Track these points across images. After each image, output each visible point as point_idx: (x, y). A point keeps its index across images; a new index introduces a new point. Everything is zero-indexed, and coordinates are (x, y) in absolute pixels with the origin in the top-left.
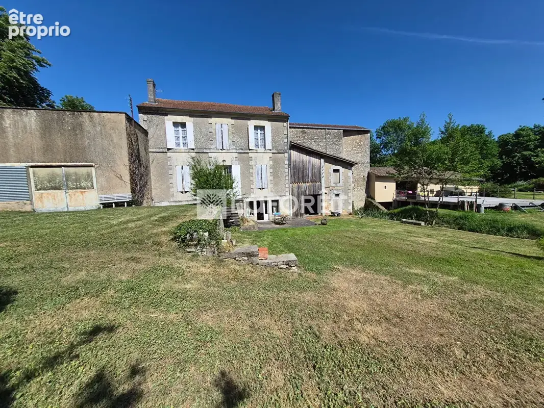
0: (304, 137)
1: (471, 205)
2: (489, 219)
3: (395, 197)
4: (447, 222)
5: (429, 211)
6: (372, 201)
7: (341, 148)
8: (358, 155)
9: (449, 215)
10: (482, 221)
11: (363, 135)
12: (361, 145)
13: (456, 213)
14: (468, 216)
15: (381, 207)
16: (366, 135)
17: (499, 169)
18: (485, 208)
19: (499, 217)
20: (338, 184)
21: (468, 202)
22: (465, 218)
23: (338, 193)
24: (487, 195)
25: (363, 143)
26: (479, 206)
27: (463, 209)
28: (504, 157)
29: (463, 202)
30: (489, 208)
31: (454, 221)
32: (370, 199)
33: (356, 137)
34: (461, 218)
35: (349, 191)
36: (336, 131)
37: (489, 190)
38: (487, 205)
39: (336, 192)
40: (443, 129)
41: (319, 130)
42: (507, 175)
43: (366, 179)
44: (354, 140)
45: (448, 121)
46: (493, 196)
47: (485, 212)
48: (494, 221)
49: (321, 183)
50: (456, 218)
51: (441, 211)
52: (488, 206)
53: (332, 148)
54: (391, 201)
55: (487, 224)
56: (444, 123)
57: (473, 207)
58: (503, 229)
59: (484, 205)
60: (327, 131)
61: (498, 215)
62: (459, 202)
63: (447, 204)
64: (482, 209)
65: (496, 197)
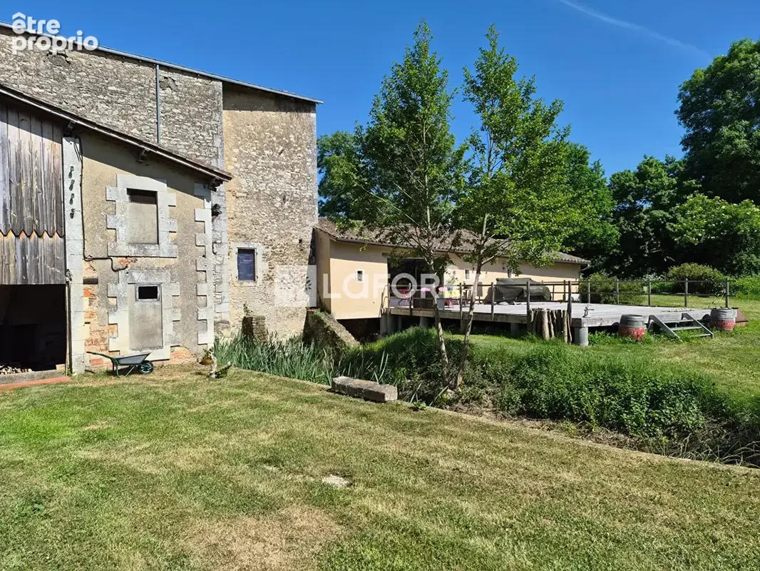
0: (60, 79)
1: (558, 320)
2: (601, 362)
3: (386, 306)
4: (496, 377)
5: (448, 343)
6: (323, 316)
7: (217, 142)
8: (281, 173)
9: (501, 354)
10: (585, 372)
11: (294, 115)
12: (288, 145)
13: (520, 348)
14: (547, 355)
15: (344, 334)
16: (304, 115)
17: (615, 247)
18: (592, 330)
19: (624, 356)
20: (152, 250)
21: (550, 314)
22: (541, 361)
23: (152, 281)
24: (596, 300)
25: (298, 139)
26: (576, 325)
27: (540, 333)
28: (622, 219)
29: (539, 314)
30: (600, 329)
31: (513, 373)
32: (317, 312)
33: (272, 115)
34: (530, 362)
35: (202, 276)
36: (198, 82)
37: (599, 287)
38: (596, 320)
39: (142, 279)
40: (474, 73)
41: (128, 65)
42: (628, 260)
43: (308, 250)
44: (266, 126)
45: (489, 49)
46: (606, 302)
47: (591, 342)
48: (615, 371)
49: (63, 236)
50: (520, 363)
51: (483, 342)
52: (598, 324)
53: (183, 137)
54: (376, 315)
55: (596, 383)
56: (477, 57)
57: (562, 329)
58: (638, 396)
59: (589, 321)
60: (163, 73)
61: (620, 349)
62: (529, 312)
63: (505, 321)
64: (585, 333)
65: (612, 303)
